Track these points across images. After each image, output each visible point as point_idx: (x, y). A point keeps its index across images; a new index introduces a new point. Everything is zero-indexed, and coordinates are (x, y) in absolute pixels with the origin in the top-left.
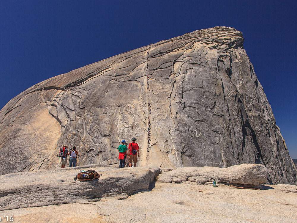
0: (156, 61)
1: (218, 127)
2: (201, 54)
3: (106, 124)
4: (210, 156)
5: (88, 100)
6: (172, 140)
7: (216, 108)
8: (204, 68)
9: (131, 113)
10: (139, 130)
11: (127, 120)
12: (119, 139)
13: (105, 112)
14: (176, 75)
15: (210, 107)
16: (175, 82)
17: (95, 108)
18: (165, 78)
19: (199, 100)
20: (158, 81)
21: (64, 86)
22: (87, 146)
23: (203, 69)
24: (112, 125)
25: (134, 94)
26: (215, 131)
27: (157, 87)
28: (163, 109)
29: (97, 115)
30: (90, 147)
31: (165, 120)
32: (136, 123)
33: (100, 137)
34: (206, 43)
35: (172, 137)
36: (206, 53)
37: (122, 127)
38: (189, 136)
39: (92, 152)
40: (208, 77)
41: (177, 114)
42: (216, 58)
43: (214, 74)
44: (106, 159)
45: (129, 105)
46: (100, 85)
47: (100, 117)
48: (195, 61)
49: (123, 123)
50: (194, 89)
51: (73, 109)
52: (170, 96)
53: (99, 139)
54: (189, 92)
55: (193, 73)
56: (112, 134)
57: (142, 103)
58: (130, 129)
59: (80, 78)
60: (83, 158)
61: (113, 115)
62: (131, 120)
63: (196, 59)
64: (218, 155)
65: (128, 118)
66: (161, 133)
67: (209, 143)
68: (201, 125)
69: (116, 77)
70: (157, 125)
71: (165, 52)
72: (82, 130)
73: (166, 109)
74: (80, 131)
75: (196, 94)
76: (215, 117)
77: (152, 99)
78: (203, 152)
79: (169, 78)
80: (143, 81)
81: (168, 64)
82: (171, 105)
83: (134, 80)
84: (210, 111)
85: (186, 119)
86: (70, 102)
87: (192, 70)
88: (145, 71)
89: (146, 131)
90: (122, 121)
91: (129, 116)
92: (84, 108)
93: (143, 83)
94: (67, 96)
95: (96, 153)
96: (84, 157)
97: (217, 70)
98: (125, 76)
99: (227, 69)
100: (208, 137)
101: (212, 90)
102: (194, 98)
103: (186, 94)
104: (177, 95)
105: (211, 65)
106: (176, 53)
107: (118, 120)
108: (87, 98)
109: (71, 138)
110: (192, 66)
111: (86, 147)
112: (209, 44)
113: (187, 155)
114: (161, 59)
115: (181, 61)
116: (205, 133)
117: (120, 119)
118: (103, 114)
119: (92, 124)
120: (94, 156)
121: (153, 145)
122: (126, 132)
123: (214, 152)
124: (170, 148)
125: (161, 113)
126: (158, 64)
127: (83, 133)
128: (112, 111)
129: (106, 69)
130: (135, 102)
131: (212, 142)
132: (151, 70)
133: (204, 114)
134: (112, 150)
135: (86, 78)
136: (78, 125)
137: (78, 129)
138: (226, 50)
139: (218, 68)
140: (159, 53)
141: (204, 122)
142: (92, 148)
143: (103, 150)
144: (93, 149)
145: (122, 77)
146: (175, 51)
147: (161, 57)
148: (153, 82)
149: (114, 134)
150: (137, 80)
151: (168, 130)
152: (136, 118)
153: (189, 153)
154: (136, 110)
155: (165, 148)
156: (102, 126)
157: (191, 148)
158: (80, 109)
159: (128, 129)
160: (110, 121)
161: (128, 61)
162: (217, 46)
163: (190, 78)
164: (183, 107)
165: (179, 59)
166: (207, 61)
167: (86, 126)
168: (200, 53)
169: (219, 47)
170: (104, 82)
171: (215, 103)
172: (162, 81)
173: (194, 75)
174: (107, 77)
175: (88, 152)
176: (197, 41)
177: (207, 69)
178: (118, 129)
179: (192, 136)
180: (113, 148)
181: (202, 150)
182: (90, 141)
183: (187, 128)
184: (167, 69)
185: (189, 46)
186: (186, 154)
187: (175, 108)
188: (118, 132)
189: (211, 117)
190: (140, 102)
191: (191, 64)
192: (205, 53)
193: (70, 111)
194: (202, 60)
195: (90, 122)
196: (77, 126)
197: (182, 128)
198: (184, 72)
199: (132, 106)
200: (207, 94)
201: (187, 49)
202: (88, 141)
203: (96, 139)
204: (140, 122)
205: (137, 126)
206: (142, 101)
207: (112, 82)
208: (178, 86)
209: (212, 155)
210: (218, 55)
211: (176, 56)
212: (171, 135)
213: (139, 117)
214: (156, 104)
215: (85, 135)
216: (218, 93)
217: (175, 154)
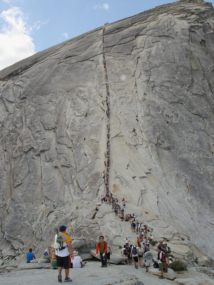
0: (114, 37)
1: (201, 109)
2: (168, 25)
3: (51, 114)
4: (196, 147)
5: (31, 88)
6: (141, 128)
7: (195, 86)
8: (174, 40)
9: (85, 98)
10: (95, 118)
11: (79, 107)
12: (68, 132)
13: (50, 99)
14: (140, 50)
15: (186, 85)
16: (139, 57)
17: (39, 96)
18: (125, 54)
19: (172, 77)
20: (118, 58)
21: (5, 76)
22: (25, 144)
23: (172, 41)
24: (59, 114)
25: (87, 75)
26: (197, 115)
27: (117, 65)
28: (126, 89)
29: (40, 105)
30: (30, 145)
31: (130, 103)
32: (91, 109)
33: (43, 130)
34: (172, 14)
35: (141, 125)
36: (174, 24)
37: (72, 116)
38: (163, 122)
39: (31, 153)
40: (180, 50)
41: (145, 95)
42: (187, 29)
43: (187, 46)
44: (51, 160)
45: (81, 88)
46: (47, 70)
47: (44, 107)
48: (161, 33)
49: (74, 111)
50: (164, 64)
51: (12, 100)
52: (134, 74)
53: (42, 133)
54: (159, 68)
55: (160, 46)
56: (58, 126)
57: (98, 84)
58: (83, 117)
59: (24, 65)
60: (19, 161)
61: (60, 102)
62: (84, 107)
63: (162, 31)
64: (206, 144)
65: (80, 104)
66: (125, 119)
67: (191, 130)
68: (178, 108)
69: (66, 59)
70: (120, 110)
71: (124, 27)
72: (20, 124)
73: (129, 90)
74: (18, 126)
75: (167, 70)
76: (194, 96)
77: (112, 79)
78: (186, 142)
79: (130, 54)
80: (99, 60)
81: (129, 39)
82: (136, 85)
83: (87, 60)
84: (188, 90)
85: (157, 101)
86: (11, 93)
87: (159, 43)
88: (100, 49)
89: (104, 118)
90: (72, 109)
91: (82, 102)
92: (26, 97)
93: (98, 62)
94: (8, 87)
95: (37, 153)
96: (21, 159)
97: (190, 42)
98: (76, 57)
99: (201, 41)
100: (189, 123)
101: (187, 64)
102: (165, 75)
103: (154, 71)
104: (142, 72)
105: (182, 36)
106: (137, 27)
107: (67, 107)
108: (30, 86)
109: (7, 136)
110: (158, 39)
111: (24, 146)
112: (176, 14)
113: (165, 148)
114: (120, 34)
115: (144, 35)
116: (184, 117)
117: (69, 107)
118: (48, 103)
119: (34, 116)
120: (35, 157)
121: (115, 136)
122: (77, 121)
123: (200, 142)
124: (140, 140)
125: (124, 95)
126: (117, 40)
127: (22, 127)
128: (60, 97)
129: (54, 53)
130: (89, 84)
131: (195, 128)
132: (108, 47)
133: (180, 94)
134: (59, 147)
135: (30, 65)
136: (17, 119)
137: (16, 123)
138: (197, 21)
139: (191, 40)
140: (117, 29)
141: (181, 103)
142: (32, 146)
143: (46, 148)
144: (33, 148)
145: (73, 59)
146: (136, 25)
147: (120, 33)
148: (110, 60)
149: (61, 126)
150: (91, 59)
151: (135, 116)
152: (91, 104)
153: (166, 144)
154: (90, 93)
155: (133, 140)
156: (45, 117)
157: (169, 138)
158: (21, 99)
159: (81, 117)
160: (56, 110)
161: (80, 42)
162: (186, 17)
163: (158, 52)
164: (152, 87)
165: (142, 32)
166: (177, 32)
167: (26, 119)
168: (166, 24)
169: (188, 17)
170: (50, 66)
171: (193, 79)
172: (123, 58)
173: (162, 48)
174: (54, 60)
175: (26, 153)
176: (162, 13)
177: (178, 41)
178: (67, 119)
179: (168, 123)
180: (59, 145)
181: (184, 140)
182: (30, 137)
183: (160, 112)
184: (128, 44)
185: (152, 18)
186: (161, 146)
187: (142, 88)
188: (67, 123)
189: (190, 97)
190: (96, 83)
191: (157, 37)
192: (172, 24)
193: (9, 103)
194: (170, 31)
195: (31, 113)
196: (15, 120)
197: (153, 113)
198: (149, 46)
199: (86, 89)
200: (182, 69)
201: (150, 21)
202: (27, 138)
203: (37, 135)
204: (97, 108)
205: (93, 112)
206: (98, 83)
207: (61, 65)
208: (142, 62)
209: (198, 145)
210: (189, 25)
211: (137, 30)
212: (139, 122)
213: (95, 101)
214: (117, 84)
215: (24, 129)
216: (194, 68)
217: (147, 147)
